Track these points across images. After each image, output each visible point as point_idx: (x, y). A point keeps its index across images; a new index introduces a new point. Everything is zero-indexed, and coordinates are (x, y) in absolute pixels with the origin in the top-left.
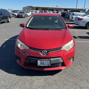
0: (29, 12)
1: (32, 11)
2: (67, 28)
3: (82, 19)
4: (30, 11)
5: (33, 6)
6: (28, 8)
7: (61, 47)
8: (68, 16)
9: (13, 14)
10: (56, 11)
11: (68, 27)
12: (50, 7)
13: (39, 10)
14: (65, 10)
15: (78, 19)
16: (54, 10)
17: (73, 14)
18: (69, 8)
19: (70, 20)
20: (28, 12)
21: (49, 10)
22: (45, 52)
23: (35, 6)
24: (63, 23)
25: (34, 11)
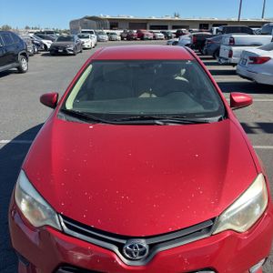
0: (88, 37)
1: (100, 33)
2: (229, 109)
3: (265, 60)
4: (91, 33)
5: (102, 16)
6: (86, 23)
7: (213, 219)
8: (213, 48)
9: (37, 45)
10: (175, 31)
11: (233, 104)
12: (154, 18)
13: (121, 29)
14: (201, 25)
15: (251, 58)
16: (166, 28)
17: (232, 42)
18: (216, 19)
19: (223, 61)
20: (86, 35)
21: (152, 28)
22: (141, 247)
23: (108, 17)
24: (206, 83)
25: (106, 31)
